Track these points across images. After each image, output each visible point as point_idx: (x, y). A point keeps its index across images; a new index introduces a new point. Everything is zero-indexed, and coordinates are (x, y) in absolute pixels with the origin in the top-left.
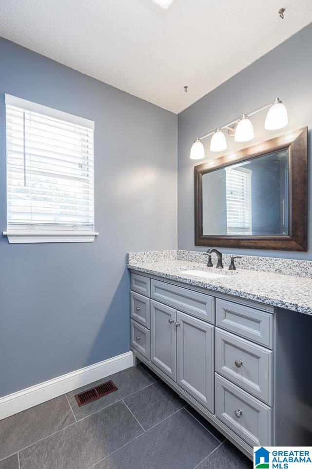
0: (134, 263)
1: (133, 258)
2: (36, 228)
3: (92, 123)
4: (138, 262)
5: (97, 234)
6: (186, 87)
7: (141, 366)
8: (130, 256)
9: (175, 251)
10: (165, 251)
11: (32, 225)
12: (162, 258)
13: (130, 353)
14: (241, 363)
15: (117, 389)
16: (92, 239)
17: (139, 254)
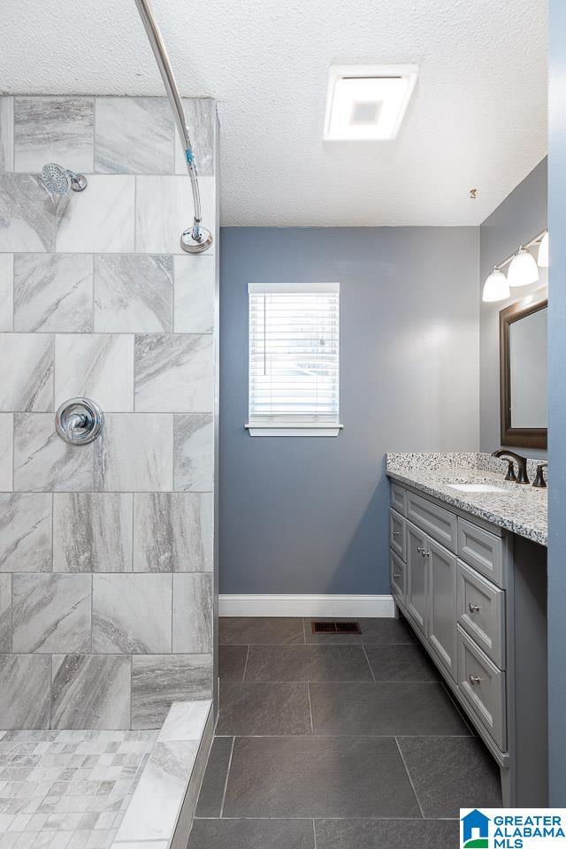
0: (395, 469)
1: (393, 460)
2: (276, 419)
3: (337, 286)
4: (403, 468)
5: (342, 426)
6: (473, 191)
7: (402, 621)
8: (388, 458)
9: (473, 455)
10: (451, 454)
11: (272, 416)
12: (446, 464)
13: (390, 598)
14: (478, 610)
15: (361, 633)
16: (335, 433)
17: (403, 455)
